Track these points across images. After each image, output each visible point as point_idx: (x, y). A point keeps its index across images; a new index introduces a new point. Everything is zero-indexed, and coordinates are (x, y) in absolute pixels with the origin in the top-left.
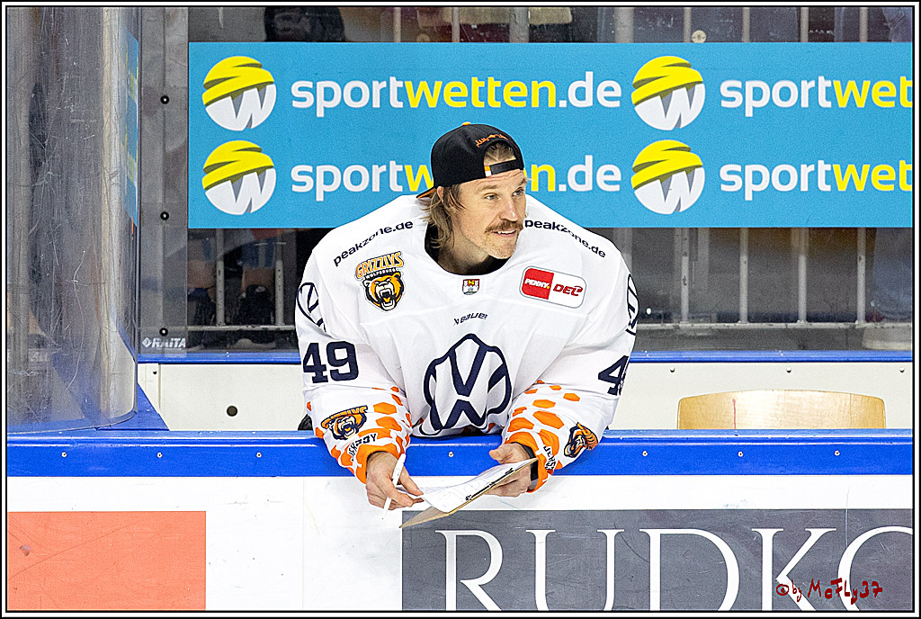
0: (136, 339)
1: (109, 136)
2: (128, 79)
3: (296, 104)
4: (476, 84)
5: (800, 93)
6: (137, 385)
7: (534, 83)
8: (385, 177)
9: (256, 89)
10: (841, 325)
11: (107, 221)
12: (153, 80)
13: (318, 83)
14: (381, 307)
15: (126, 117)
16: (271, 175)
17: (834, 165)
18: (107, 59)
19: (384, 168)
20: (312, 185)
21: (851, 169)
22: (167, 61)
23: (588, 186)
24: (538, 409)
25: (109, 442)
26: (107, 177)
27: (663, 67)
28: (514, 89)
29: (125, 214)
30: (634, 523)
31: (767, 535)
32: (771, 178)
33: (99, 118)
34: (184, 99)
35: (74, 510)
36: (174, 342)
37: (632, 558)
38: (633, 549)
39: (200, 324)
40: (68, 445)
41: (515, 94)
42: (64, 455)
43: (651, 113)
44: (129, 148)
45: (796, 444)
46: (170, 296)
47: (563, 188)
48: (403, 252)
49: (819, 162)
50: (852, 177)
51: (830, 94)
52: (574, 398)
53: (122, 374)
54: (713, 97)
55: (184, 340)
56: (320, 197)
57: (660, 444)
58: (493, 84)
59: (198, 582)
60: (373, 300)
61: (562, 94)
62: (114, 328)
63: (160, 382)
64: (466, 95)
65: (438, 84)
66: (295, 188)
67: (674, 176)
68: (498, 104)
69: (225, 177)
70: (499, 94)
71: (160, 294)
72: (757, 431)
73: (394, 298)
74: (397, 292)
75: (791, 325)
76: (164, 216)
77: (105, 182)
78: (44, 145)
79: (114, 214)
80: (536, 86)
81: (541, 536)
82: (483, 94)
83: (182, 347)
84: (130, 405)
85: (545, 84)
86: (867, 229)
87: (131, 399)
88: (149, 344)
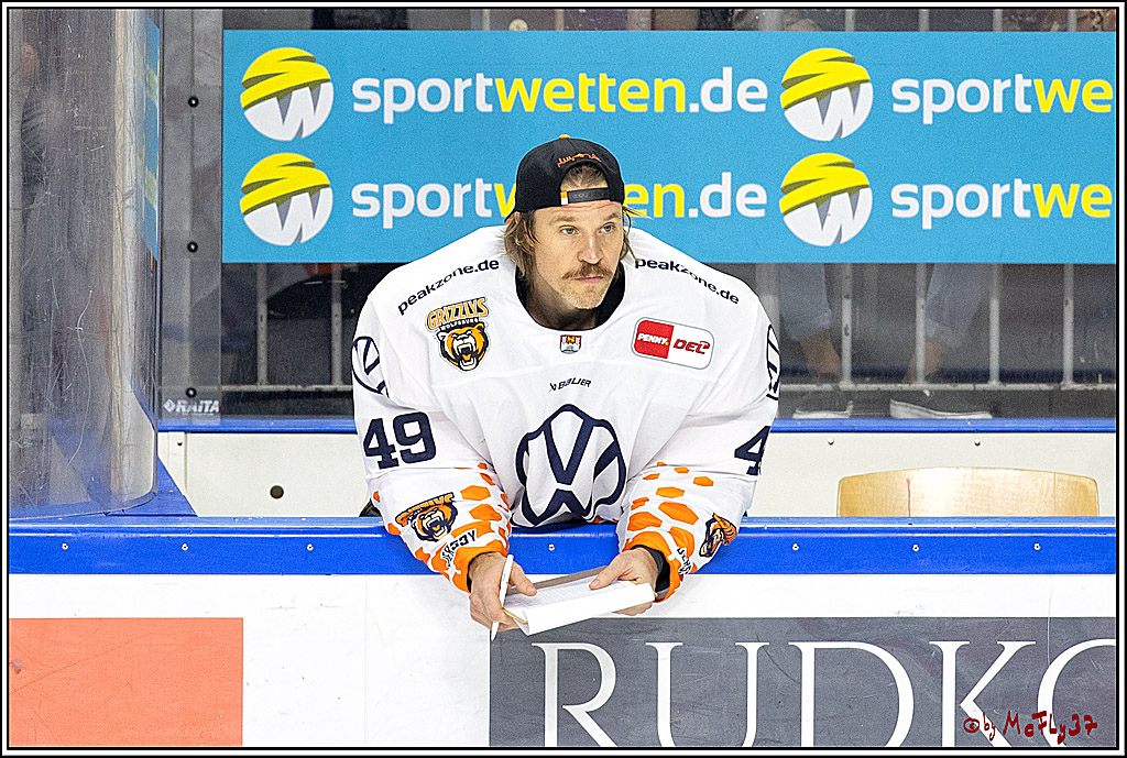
0: (156, 402)
1: (123, 146)
2: (147, 76)
3: (358, 107)
4: (585, 82)
5: (992, 95)
6: (157, 459)
7: (658, 81)
8: (469, 199)
9: (308, 89)
10: (1044, 387)
11: (119, 253)
12: (177, 77)
13: (386, 81)
14: (459, 366)
15: (144, 124)
16: (326, 196)
17: (1034, 185)
18: (120, 51)
19: (468, 188)
20: (378, 208)
21: (1056, 189)
22: (196, 53)
23: (725, 211)
24: (663, 500)
25: (122, 532)
26: (120, 199)
27: (821, 62)
28: (632, 89)
29: (142, 245)
30: (781, 634)
31: (949, 649)
32: (955, 200)
33: (110, 123)
34: (218, 101)
35: (77, 617)
36: (204, 405)
37: (780, 678)
38: (781, 667)
39: (236, 383)
40: (70, 535)
41: (634, 95)
42: (65, 547)
43: (804, 119)
44: (148, 162)
45: (986, 535)
46: (200, 347)
47: (693, 213)
48: (487, 297)
49: (1016, 181)
50: (1057, 200)
51: (1030, 95)
52: (708, 483)
53: (139, 445)
54: (883, 99)
55: (216, 403)
56: (388, 224)
57: (814, 535)
58: (606, 82)
59: (234, 709)
60: (449, 358)
61: (692, 96)
62: (128, 388)
63: (186, 455)
64: (572, 97)
65: (537, 83)
66: (357, 212)
67: (833, 198)
68: (612, 108)
69: (269, 198)
70: (614, 95)
71: (187, 345)
72: (937, 520)
73: (477, 355)
74: (480, 347)
75: (980, 387)
76: (193, 247)
77: (117, 205)
78: (41, 158)
79: (128, 244)
80: (660, 85)
81: (664, 650)
82: (594, 95)
83: (214, 412)
84: (148, 486)
85: (671, 82)
86: (1076, 265)
87: (149, 478)
88: (173, 406)
